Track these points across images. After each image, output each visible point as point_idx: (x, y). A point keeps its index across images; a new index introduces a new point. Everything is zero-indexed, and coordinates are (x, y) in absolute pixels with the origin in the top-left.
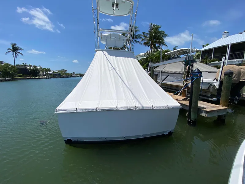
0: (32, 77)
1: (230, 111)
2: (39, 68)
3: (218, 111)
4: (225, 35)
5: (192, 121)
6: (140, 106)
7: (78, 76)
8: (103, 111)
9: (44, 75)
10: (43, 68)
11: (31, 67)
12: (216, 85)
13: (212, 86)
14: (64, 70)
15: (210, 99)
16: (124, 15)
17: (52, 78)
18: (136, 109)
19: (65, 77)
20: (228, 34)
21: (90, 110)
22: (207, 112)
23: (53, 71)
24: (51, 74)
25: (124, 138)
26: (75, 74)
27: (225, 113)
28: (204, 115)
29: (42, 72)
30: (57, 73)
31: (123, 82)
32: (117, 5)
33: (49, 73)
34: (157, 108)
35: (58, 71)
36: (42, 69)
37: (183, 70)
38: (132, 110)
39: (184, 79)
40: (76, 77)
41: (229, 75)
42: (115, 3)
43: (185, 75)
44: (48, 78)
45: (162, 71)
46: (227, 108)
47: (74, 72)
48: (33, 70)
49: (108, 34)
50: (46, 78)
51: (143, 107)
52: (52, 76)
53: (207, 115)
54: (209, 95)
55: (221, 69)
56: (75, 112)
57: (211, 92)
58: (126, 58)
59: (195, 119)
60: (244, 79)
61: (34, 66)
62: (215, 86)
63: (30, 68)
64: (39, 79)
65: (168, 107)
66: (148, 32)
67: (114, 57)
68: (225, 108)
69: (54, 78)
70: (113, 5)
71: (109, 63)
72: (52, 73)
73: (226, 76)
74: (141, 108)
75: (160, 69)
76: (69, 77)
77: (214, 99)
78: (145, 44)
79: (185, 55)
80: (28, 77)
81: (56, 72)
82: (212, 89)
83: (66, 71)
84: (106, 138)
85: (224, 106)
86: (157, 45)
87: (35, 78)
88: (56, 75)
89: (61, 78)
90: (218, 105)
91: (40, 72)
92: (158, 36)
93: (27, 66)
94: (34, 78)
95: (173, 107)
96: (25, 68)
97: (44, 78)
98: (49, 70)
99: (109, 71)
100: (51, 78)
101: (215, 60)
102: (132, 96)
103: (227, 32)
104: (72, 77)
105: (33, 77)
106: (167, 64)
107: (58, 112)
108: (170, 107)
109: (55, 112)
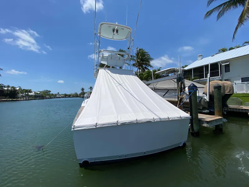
0: (8, 100)
1: (225, 120)
2: (18, 89)
3: (216, 120)
4: (200, 58)
5: (195, 132)
6: (157, 118)
7: (63, 97)
8: (124, 124)
9: (23, 97)
10: (23, 89)
11: (9, 88)
12: (206, 98)
13: (203, 100)
14: (47, 90)
15: (203, 111)
16: (122, 39)
17: (33, 99)
18: (154, 121)
19: (48, 98)
20: (202, 57)
21: (110, 124)
22: (208, 122)
23: (35, 92)
24: (31, 96)
25: (144, 153)
26: (60, 95)
27: (221, 123)
28: (205, 125)
29: (21, 94)
30: (39, 94)
31: (133, 96)
32: (117, 31)
33: (29, 94)
34: (172, 119)
35: (40, 92)
36: (21, 90)
37: (176, 87)
38: (151, 122)
39: (178, 94)
40: (60, 98)
41: (218, 88)
42: (116, 29)
43: (178, 90)
44: (29, 100)
45: (154, 88)
46: (222, 118)
47: (58, 93)
48: (11, 91)
49: (107, 55)
50: (26, 100)
51: (160, 118)
52: (33, 97)
53: (208, 125)
54: (201, 108)
55: (208, 84)
56: (95, 127)
57: (203, 105)
58: (128, 76)
59: (198, 130)
60: (228, 92)
61: (12, 87)
62: (206, 100)
63: (7, 89)
64: (17, 101)
65: (181, 118)
66: (135, 55)
67: (117, 74)
68: (220, 117)
69: (36, 99)
70: (114, 31)
71: (114, 80)
72: (32, 94)
73: (216, 90)
74: (159, 120)
75: (153, 87)
76: (52, 98)
77: (206, 111)
78: (134, 65)
79: (173, 73)
80: (3, 100)
81: (37, 93)
82: (203, 102)
83: (50, 91)
84: (127, 155)
85: (220, 115)
86: (144, 66)
87: (13, 100)
88: (37, 96)
89: (43, 99)
90: (213, 115)
91: (18, 93)
92: (145, 59)
93: (5, 87)
94: (11, 101)
95: (185, 118)
96: (1, 89)
97: (23, 100)
98: (30, 91)
99: (117, 86)
100: (31, 100)
101: (196, 78)
102: (146, 109)
103: (201, 56)
104: (56, 98)
105: (10, 99)
106: (158, 82)
107: (75, 129)
108: (182, 118)
109: (72, 130)
